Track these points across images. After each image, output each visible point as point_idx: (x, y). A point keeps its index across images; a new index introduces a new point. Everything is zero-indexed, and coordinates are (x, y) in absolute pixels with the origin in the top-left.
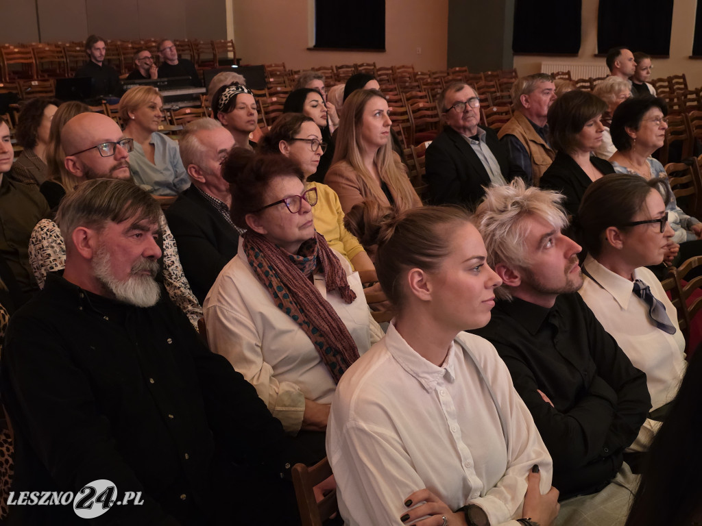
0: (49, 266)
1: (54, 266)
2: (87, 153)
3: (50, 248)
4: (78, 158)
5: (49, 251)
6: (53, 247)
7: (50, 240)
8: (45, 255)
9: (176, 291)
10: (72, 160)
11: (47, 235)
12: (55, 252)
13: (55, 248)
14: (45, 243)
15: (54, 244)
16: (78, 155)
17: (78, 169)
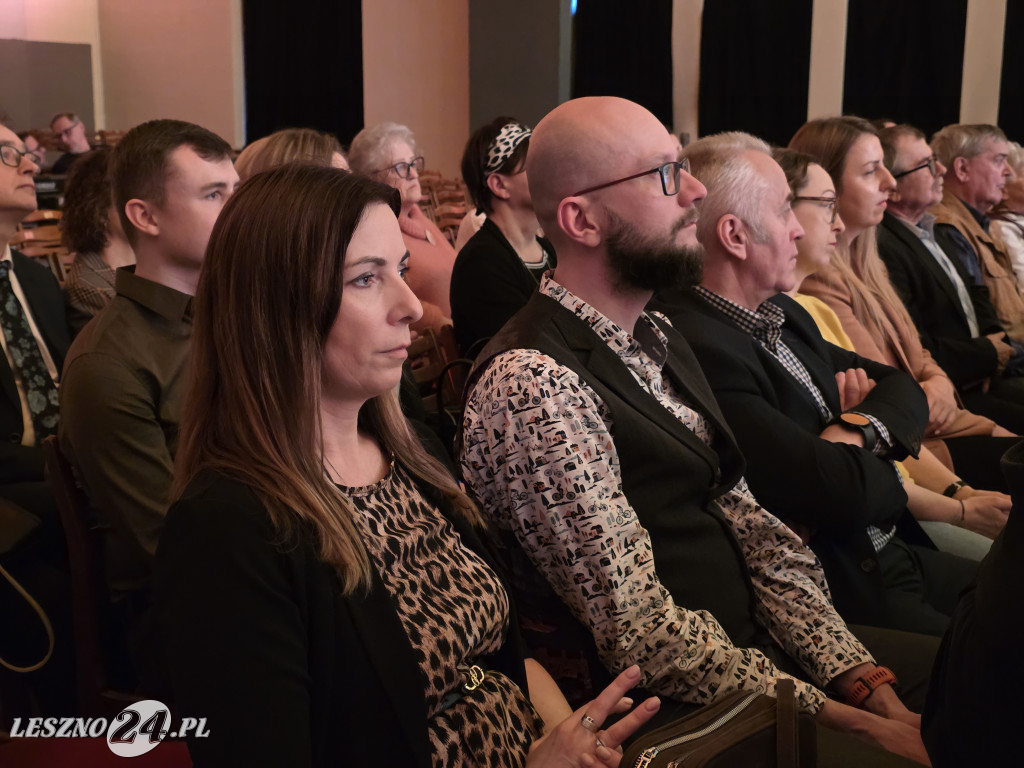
0: (563, 463)
1: (576, 461)
2: (624, 187)
3: (561, 418)
4: (594, 200)
5: (562, 425)
6: (568, 415)
7: (562, 398)
8: (552, 435)
9: (750, 516)
10: (575, 206)
11: (553, 384)
12: (573, 428)
13: (575, 418)
14: (550, 405)
15: (570, 408)
16: (595, 193)
17: (593, 228)
